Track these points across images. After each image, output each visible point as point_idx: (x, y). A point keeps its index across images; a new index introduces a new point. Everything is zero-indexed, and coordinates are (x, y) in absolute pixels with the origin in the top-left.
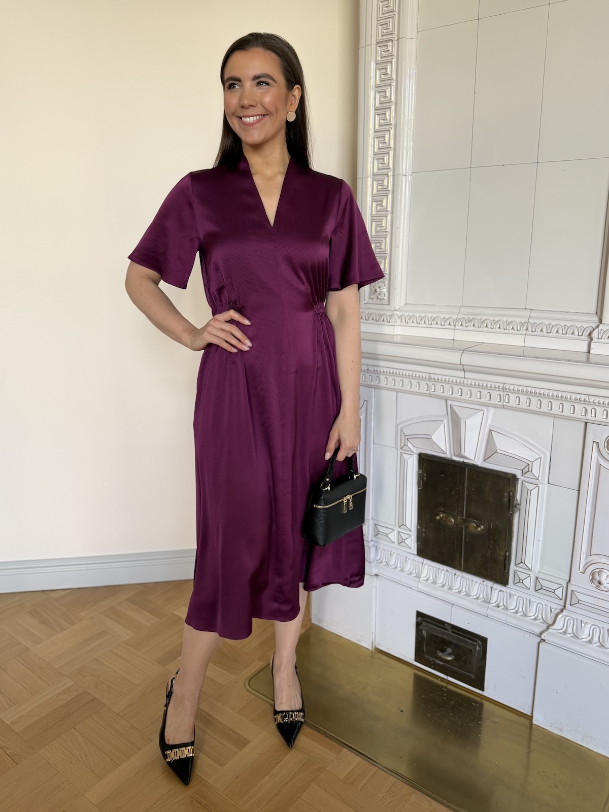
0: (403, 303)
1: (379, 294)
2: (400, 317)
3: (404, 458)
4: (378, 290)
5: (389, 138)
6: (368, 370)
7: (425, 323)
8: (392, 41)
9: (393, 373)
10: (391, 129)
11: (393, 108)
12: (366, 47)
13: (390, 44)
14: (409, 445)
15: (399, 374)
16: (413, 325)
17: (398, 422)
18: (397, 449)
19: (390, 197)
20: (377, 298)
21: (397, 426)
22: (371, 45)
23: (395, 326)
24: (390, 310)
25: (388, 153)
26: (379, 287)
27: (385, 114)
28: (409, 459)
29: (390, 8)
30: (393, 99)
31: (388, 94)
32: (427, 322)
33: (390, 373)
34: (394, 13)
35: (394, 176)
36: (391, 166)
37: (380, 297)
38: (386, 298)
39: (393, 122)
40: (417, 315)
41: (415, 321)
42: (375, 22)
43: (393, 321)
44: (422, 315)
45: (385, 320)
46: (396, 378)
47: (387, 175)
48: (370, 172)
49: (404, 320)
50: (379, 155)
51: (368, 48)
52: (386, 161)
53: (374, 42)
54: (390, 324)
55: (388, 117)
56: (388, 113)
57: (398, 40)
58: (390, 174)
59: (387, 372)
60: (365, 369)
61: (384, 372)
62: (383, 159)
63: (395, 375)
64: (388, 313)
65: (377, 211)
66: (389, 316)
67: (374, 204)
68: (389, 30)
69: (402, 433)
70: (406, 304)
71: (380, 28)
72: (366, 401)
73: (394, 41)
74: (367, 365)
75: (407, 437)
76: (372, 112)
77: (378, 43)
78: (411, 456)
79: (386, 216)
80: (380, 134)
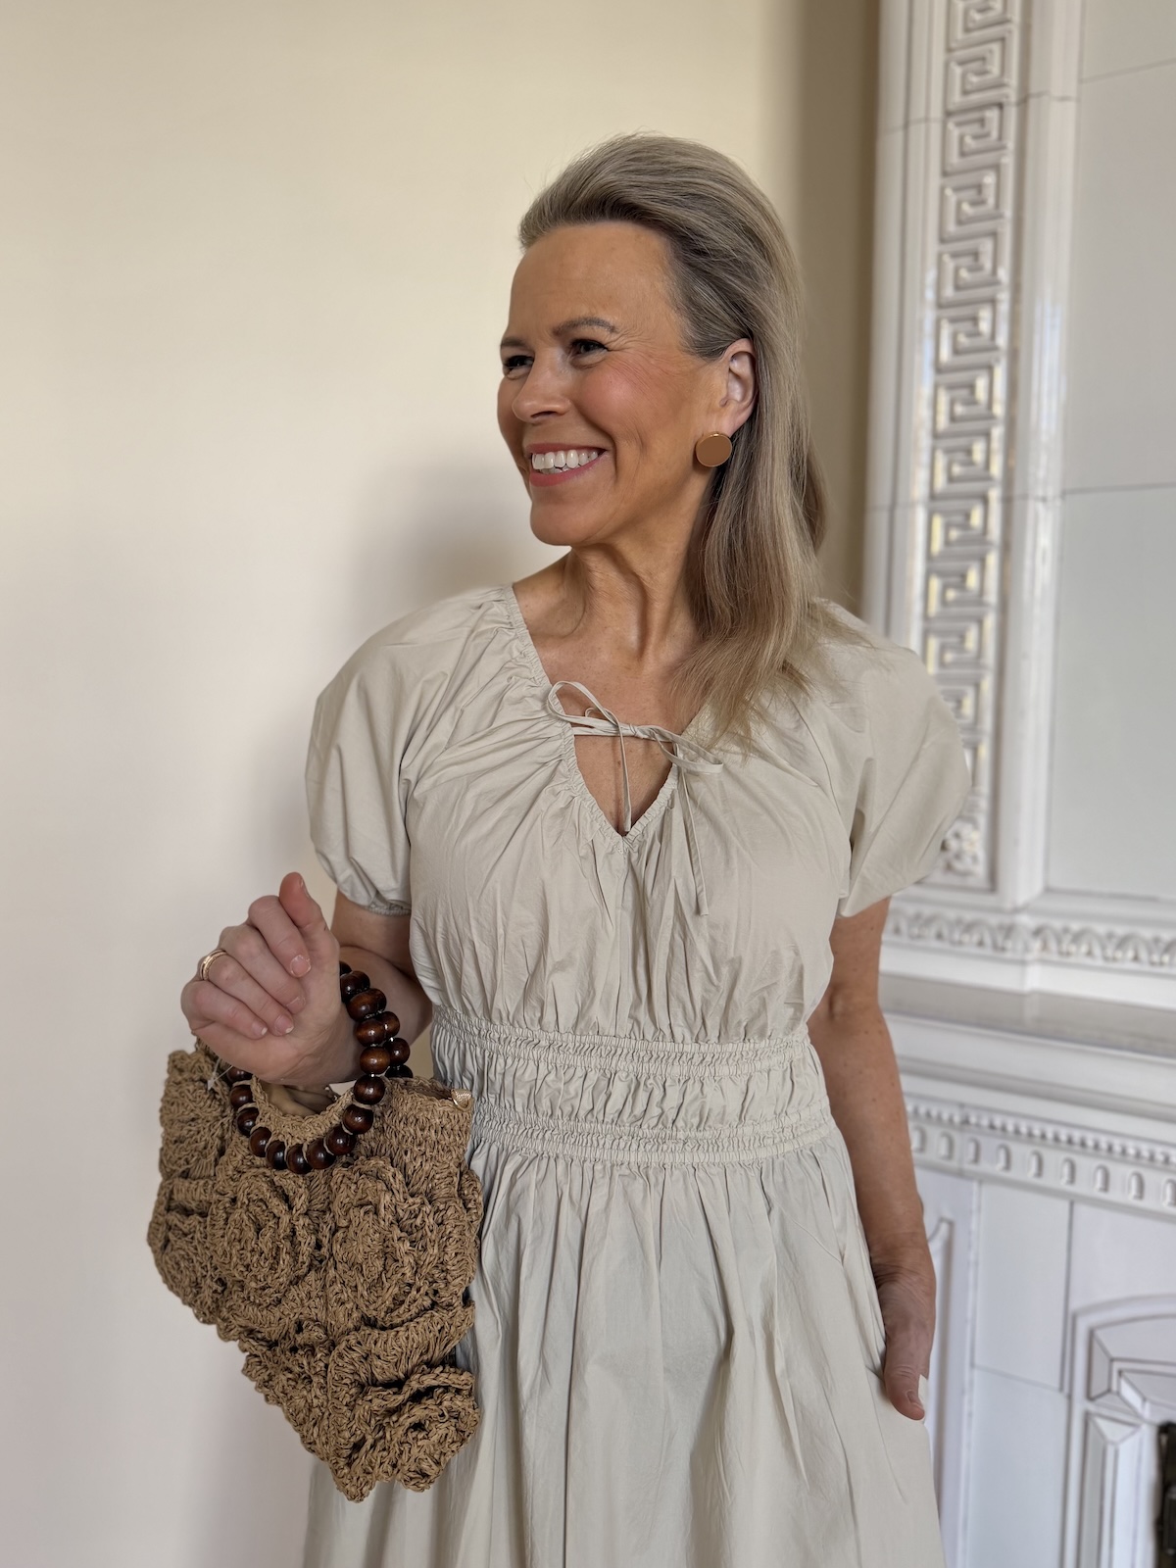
0: (1038, 887)
1: (958, 856)
2: (1038, 932)
3: (1102, 1435)
4: (953, 844)
5: (992, 388)
6: (966, 1122)
7: (1136, 958)
8: (1000, 106)
9: (1070, 1141)
10: (998, 360)
11: (1004, 297)
12: (913, 129)
13: (992, 115)
14: (1128, 1393)
15: (1096, 1146)
16: (1088, 961)
17: (1075, 1304)
18: (1070, 1397)
19: (993, 560)
20: (949, 867)
21: (1070, 1320)
22: (927, 119)
23: (1023, 963)
24: (998, 910)
25: (987, 435)
26: (957, 836)
27: (975, 320)
28: (1123, 1440)
29: (992, 15)
30: (1004, 274)
31: (987, 262)
32: (1143, 955)
33: (1056, 1139)
34: (1008, 26)
35: (1007, 501)
36: (996, 469)
37: (958, 865)
38: (980, 870)
39: (1002, 340)
40: (1101, 929)
41: (1097, 951)
42: (939, 56)
43: (1020, 946)
44: (1121, 931)
45: (988, 940)
46: (1080, 1161)
47: (984, 500)
48: (919, 490)
49: (1053, 945)
50: (954, 439)
51: (917, 132)
52: (978, 455)
53: (936, 112)
54: (1008, 955)
55: (984, 326)
56: (985, 314)
57: (1024, 101)
58: (995, 495)
59: (1043, 1136)
60: (957, 1119)
61: (1030, 1135)
62: (969, 452)
63: (1077, 1148)
64: (994, 920)
65: (944, 602)
66: (1001, 927)
67: (935, 584)
68: (988, 77)
69: (1096, 1348)
70: (1048, 890)
71: (958, 70)
72: (951, 1224)
73: (1006, 109)
74: (962, 1106)
75: (1117, 1366)
76: (929, 315)
77: (948, 114)
78: (1129, 1430)
79: (980, 622)
80: (955, 378)
